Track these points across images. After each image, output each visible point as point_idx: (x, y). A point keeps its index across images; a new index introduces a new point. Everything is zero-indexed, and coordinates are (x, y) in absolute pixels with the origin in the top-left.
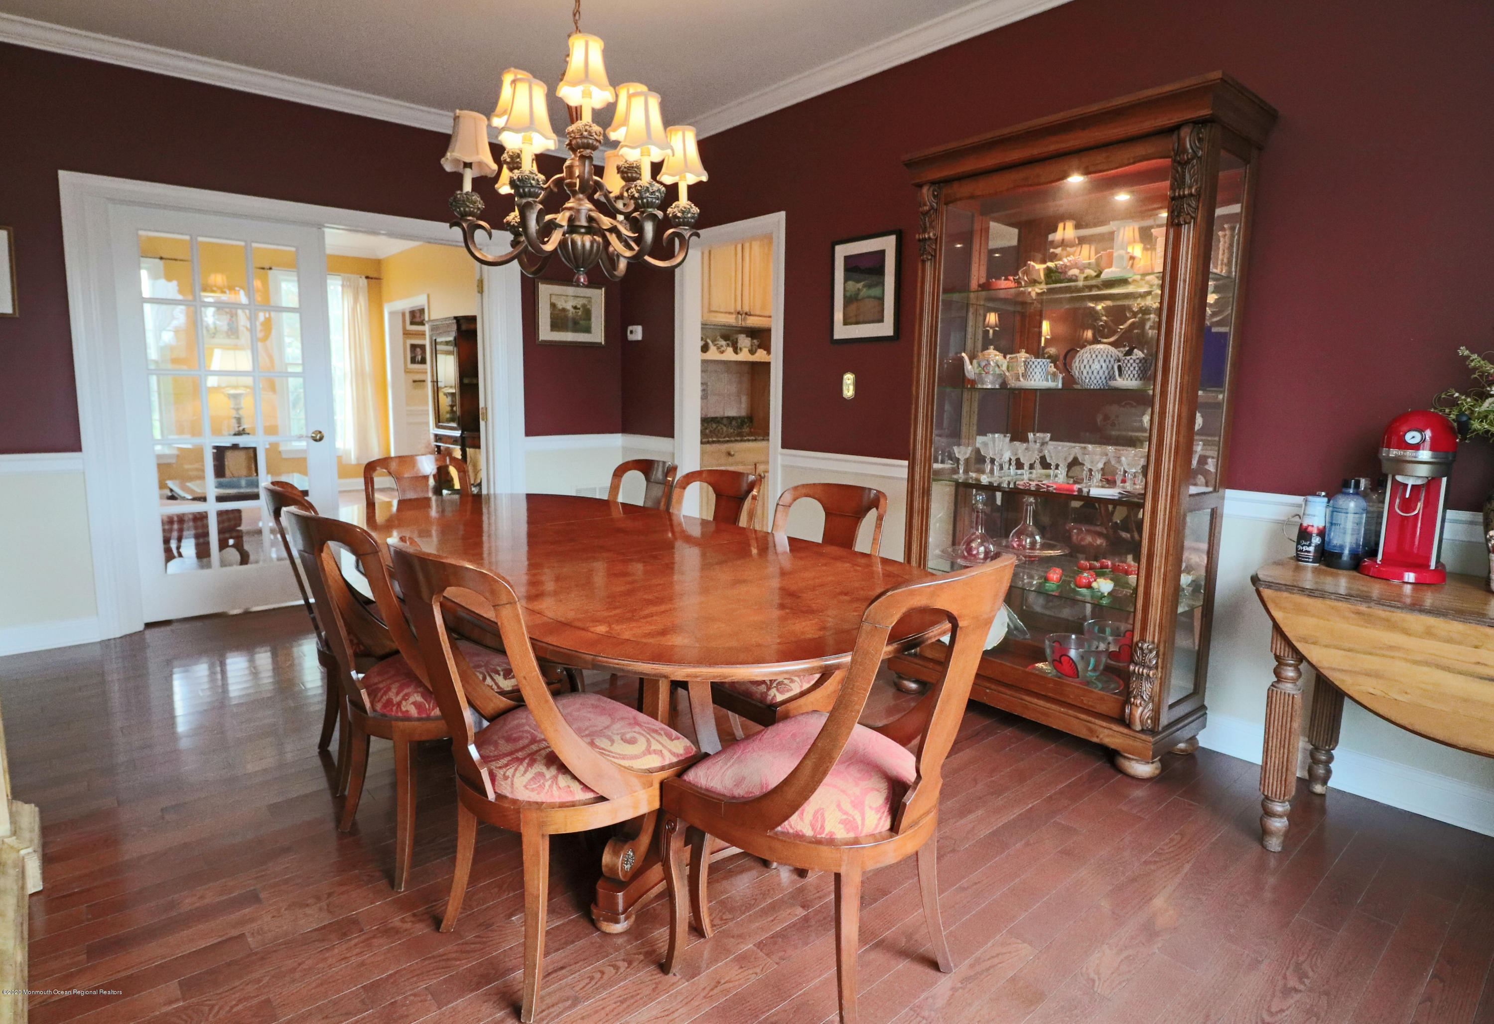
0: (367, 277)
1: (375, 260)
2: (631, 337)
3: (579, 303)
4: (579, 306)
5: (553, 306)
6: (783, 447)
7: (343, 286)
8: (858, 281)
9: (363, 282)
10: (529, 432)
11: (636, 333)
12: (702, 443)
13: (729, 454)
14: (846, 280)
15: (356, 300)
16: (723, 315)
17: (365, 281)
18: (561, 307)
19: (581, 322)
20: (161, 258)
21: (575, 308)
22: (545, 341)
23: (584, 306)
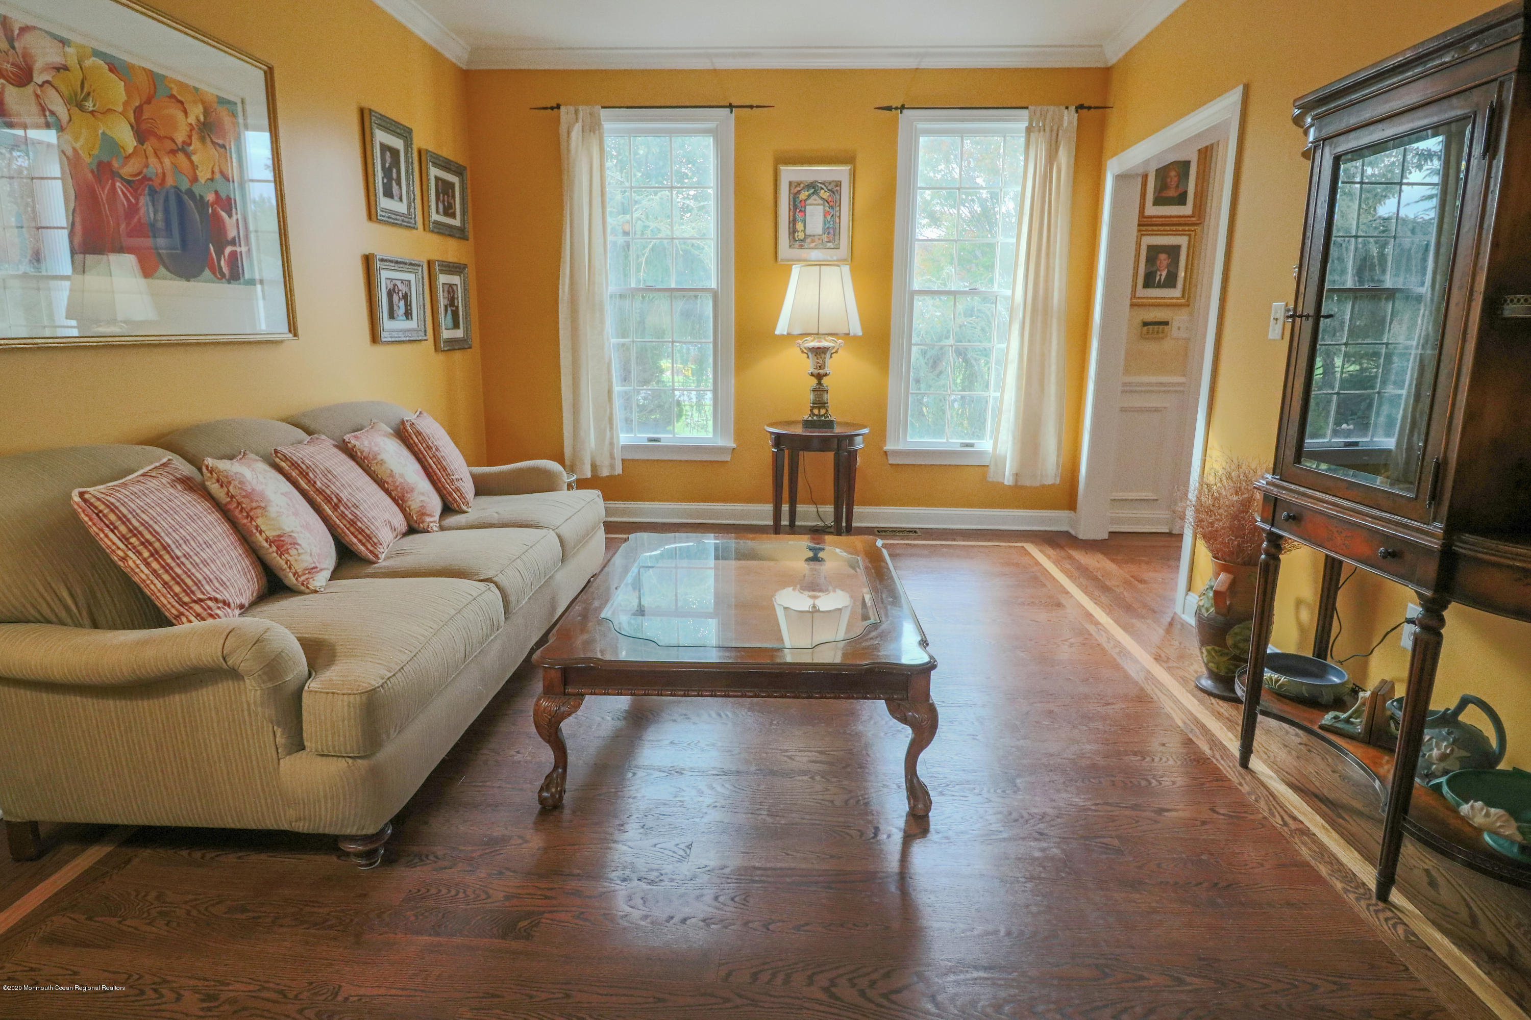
0: (1079, 108)
9: (1070, 117)
17: (1074, 115)
20: (732, 107)
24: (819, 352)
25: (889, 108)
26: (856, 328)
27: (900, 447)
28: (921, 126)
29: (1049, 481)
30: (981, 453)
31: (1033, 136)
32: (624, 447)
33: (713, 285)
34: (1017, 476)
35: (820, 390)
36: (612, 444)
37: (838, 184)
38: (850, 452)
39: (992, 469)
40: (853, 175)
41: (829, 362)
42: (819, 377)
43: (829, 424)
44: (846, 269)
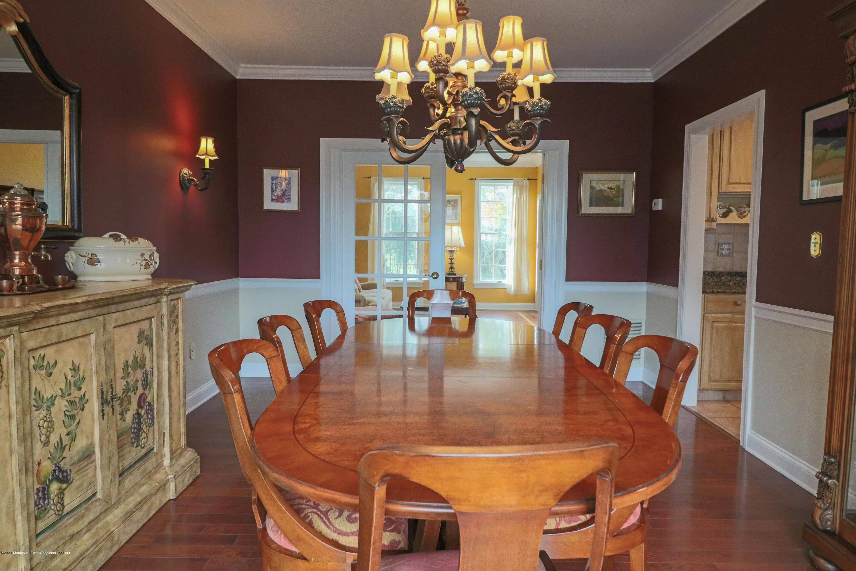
0: (529, 179)
1: (534, 168)
2: (654, 208)
3: (613, 185)
4: (613, 187)
5: (592, 188)
6: (757, 300)
7: (514, 186)
8: (826, 144)
9: (526, 182)
10: (569, 278)
11: (659, 204)
12: (703, 292)
13: (736, 304)
14: (815, 143)
15: (521, 193)
16: (742, 186)
17: (528, 181)
18: (598, 189)
19: (615, 199)
20: (424, 178)
21: (610, 188)
22: (585, 214)
23: (618, 187)
24: (451, 252)
25: (472, 179)
26: (463, 244)
27: (478, 282)
28: (481, 183)
29: (526, 293)
30: (504, 285)
31: (515, 187)
32: (388, 283)
33: (417, 231)
34: (515, 291)
35: (452, 263)
36: (384, 282)
37: (457, 200)
38: (461, 282)
39: (508, 289)
40: (462, 198)
41: (454, 255)
42: (451, 259)
43: (455, 274)
44: (459, 227)
